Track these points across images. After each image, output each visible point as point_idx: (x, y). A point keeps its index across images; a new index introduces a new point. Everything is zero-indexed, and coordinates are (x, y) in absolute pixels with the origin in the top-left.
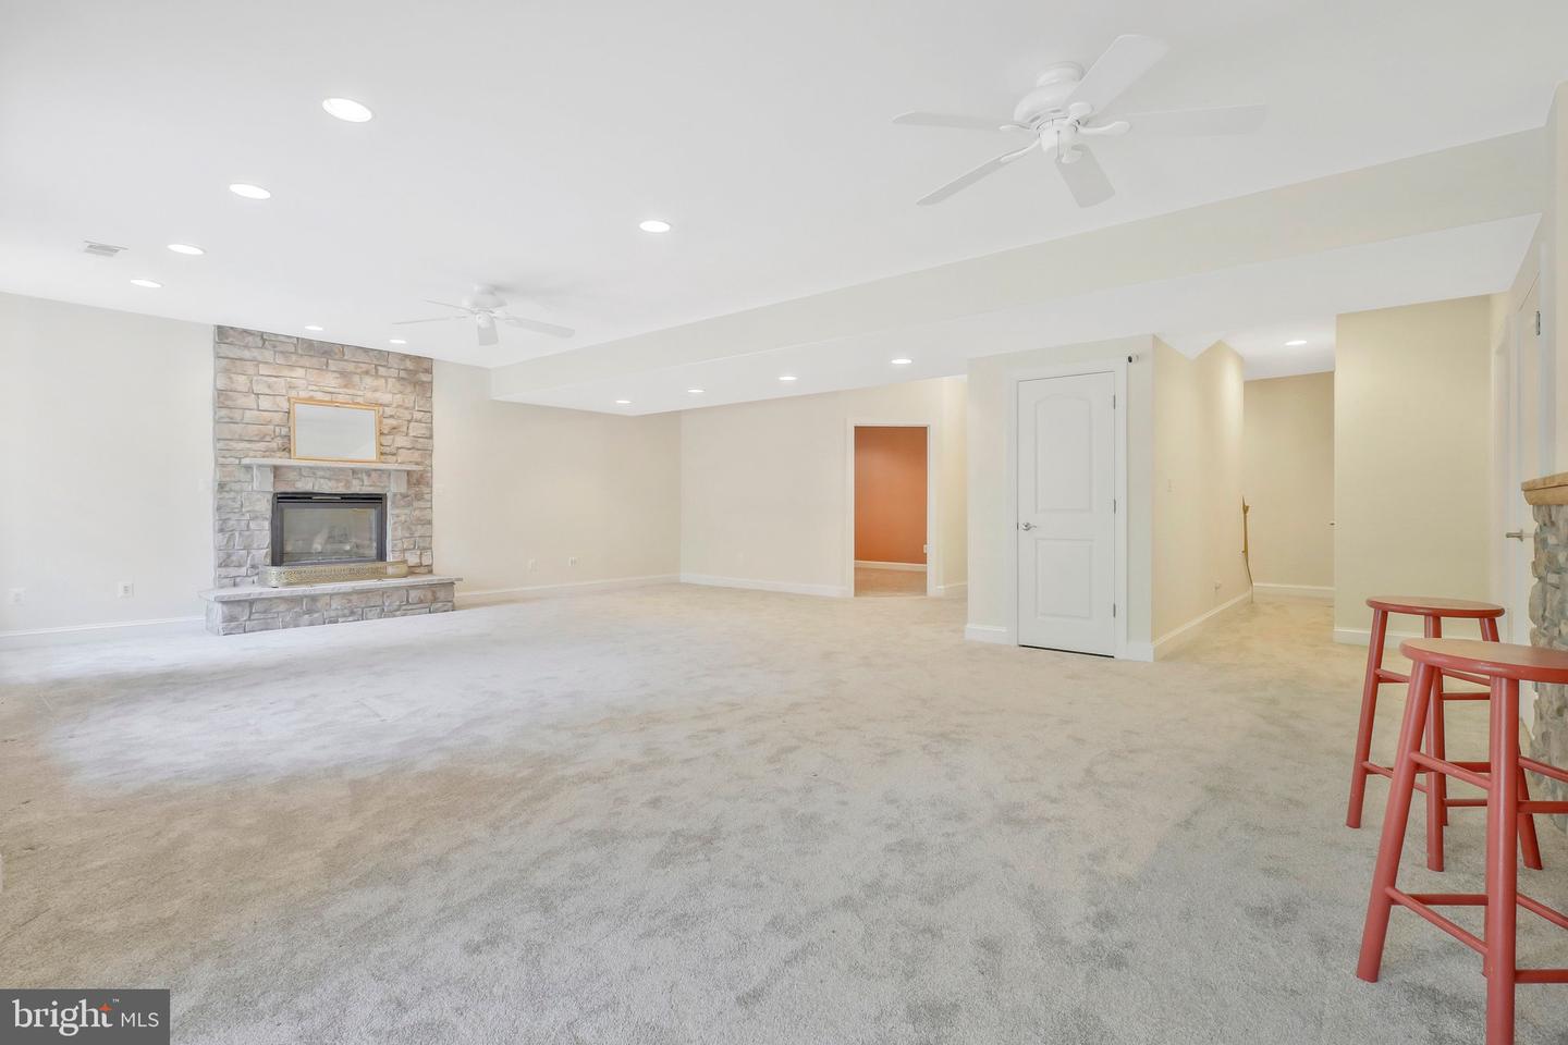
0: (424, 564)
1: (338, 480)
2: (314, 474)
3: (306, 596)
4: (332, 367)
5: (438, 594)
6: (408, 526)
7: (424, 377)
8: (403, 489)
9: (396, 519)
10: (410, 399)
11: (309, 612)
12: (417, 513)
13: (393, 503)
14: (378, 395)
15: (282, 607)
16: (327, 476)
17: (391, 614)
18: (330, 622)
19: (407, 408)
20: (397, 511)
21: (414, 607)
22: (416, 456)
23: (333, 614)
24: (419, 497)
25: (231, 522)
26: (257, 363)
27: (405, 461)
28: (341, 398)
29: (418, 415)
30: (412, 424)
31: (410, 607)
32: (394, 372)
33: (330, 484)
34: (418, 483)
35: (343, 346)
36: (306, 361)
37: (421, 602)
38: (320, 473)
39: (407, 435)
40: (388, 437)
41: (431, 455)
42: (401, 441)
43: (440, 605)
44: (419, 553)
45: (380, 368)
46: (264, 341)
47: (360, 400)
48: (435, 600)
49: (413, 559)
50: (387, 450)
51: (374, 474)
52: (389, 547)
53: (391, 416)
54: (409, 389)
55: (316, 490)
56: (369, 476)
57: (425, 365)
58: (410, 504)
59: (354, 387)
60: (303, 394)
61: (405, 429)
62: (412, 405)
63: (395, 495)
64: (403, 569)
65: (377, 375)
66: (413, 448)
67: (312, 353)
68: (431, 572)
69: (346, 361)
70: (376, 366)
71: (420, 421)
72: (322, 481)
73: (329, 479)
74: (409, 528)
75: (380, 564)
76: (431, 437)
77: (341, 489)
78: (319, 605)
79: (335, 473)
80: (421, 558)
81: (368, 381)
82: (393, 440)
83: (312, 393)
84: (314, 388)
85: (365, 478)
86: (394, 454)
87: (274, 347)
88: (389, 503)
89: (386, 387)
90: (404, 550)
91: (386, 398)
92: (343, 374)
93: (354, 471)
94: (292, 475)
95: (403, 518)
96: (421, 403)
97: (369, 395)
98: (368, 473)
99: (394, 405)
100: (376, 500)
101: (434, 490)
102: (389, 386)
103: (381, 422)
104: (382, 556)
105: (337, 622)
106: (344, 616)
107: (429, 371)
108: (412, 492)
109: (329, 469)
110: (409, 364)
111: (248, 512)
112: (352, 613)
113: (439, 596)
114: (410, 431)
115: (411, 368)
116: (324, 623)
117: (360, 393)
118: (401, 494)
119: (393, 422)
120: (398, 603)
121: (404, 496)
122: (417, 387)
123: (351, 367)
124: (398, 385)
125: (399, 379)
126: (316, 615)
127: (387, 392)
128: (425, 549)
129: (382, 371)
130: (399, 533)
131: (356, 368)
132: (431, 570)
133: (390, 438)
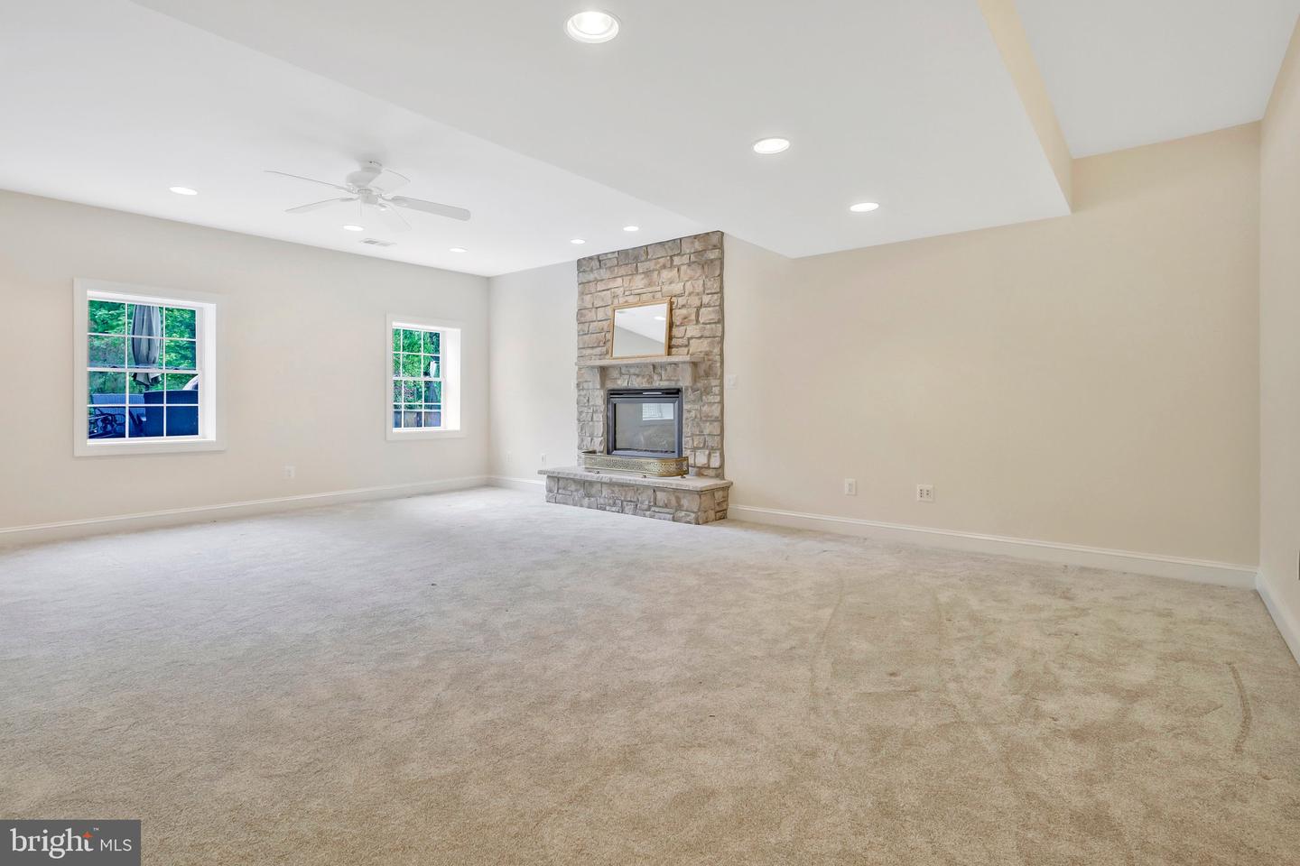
0: (712, 465)
2: (629, 371)
4: (640, 270)
7: (712, 255)
8: (692, 382)
9: (689, 416)
10: (700, 285)
11: (589, 495)
12: (706, 408)
14: (671, 287)
15: (573, 487)
17: (643, 513)
18: (601, 509)
19: (698, 294)
20: (690, 407)
21: (660, 511)
22: (706, 345)
23: (602, 501)
24: (707, 390)
25: (584, 414)
26: (597, 281)
27: (698, 347)
29: (706, 299)
30: (703, 310)
31: (657, 509)
32: (685, 259)
34: (707, 375)
36: (622, 271)
37: (666, 506)
38: (632, 371)
39: (697, 321)
40: (680, 328)
41: (723, 342)
42: (690, 331)
43: (683, 513)
44: (707, 452)
45: (674, 258)
46: (600, 261)
48: (679, 507)
50: (677, 342)
51: (668, 368)
52: (683, 444)
53: (683, 306)
54: (699, 272)
56: (665, 370)
57: (715, 240)
58: (701, 400)
59: (654, 283)
60: (622, 300)
61: (694, 317)
62: (701, 289)
63: (686, 388)
65: (672, 266)
66: (703, 337)
67: (627, 262)
68: (719, 475)
69: (650, 260)
70: (671, 257)
71: (711, 305)
73: (638, 376)
74: (698, 425)
76: (722, 321)
77: (646, 384)
80: (709, 461)
81: (666, 274)
82: (684, 331)
83: (627, 298)
84: (627, 293)
85: (663, 373)
86: (686, 346)
87: (605, 265)
88: (684, 398)
89: (680, 276)
90: (694, 449)
92: (647, 273)
93: (654, 367)
94: (615, 374)
95: (693, 414)
96: (709, 284)
97: (665, 288)
98: (663, 367)
99: (686, 294)
100: (675, 393)
101: (726, 382)
102: (682, 274)
103: (671, 315)
104: (680, 452)
105: (605, 510)
107: (720, 245)
108: (700, 385)
109: (637, 366)
110: (698, 246)
111: (593, 405)
112: (615, 504)
114: (700, 319)
115: (701, 247)
117: (659, 288)
118: (691, 388)
119: (684, 311)
120: (647, 503)
122: (706, 267)
123: (652, 265)
124: (689, 271)
125: (690, 264)
127: (680, 281)
128: (713, 449)
129: (677, 260)
130: (692, 430)
131: (656, 265)
132: (719, 471)
133: (682, 328)
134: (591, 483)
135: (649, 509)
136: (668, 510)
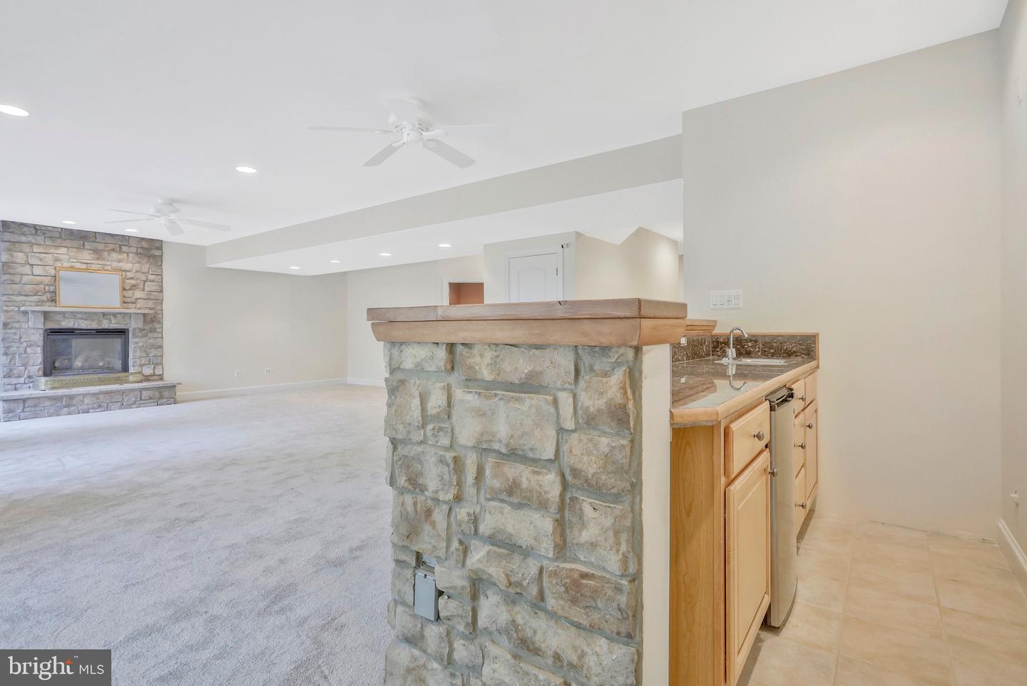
0: (157, 373)
1: (92, 320)
2: (75, 316)
3: (66, 396)
4: (87, 247)
5: (164, 394)
6: (145, 350)
7: (157, 253)
8: (140, 325)
9: (136, 345)
10: (145, 267)
11: (68, 406)
12: (151, 341)
13: (133, 334)
14: (121, 264)
15: (47, 403)
16: (83, 317)
17: (129, 406)
18: (83, 412)
19: (144, 273)
20: (136, 340)
21: (145, 402)
22: (150, 304)
23: (85, 407)
24: (153, 330)
25: (13, 348)
26: (32, 244)
27: (143, 307)
28: (94, 267)
29: (151, 277)
30: (147, 284)
31: (142, 402)
32: (133, 250)
33: (86, 322)
34: (152, 321)
35: (95, 233)
36: (68, 243)
37: (151, 398)
38: (79, 316)
39: (144, 290)
40: (130, 292)
41: (162, 303)
42: (138, 294)
43: (165, 400)
44: (153, 366)
45: (123, 247)
46: (37, 230)
47: (109, 268)
48: (161, 397)
49: (147, 371)
50: (129, 300)
51: (118, 316)
52: (130, 364)
53: (132, 278)
54: (145, 260)
55: (76, 326)
56: (116, 317)
57: (158, 244)
58: (146, 335)
59: (103, 259)
60: (66, 264)
61: (141, 286)
62: (147, 270)
63: (134, 329)
64: (139, 377)
65: (121, 251)
66: (148, 299)
67: (72, 238)
68: (162, 379)
69: (97, 242)
70: (120, 245)
71: (153, 281)
72: (80, 321)
73: (86, 320)
74: (145, 351)
75: (126, 374)
76: (161, 291)
77: (94, 326)
78: (75, 402)
79: (89, 316)
80: (154, 370)
81: (115, 255)
82: (133, 294)
83: (72, 264)
84: (74, 260)
85: (112, 318)
86: (134, 303)
87: (44, 234)
88: (131, 335)
89: (128, 259)
90: (142, 366)
91: (127, 266)
92: (95, 251)
93: (104, 314)
94: (60, 317)
95: (141, 344)
96: (154, 269)
97: (115, 264)
98: (115, 315)
99: (134, 271)
100: (122, 333)
101: (164, 327)
102: (130, 259)
103: (123, 282)
104: (125, 368)
105: (89, 412)
106: (94, 408)
107: (160, 248)
108: (147, 327)
109: (86, 313)
110: (144, 244)
111: (25, 341)
112: (100, 406)
113: (165, 394)
114: (146, 288)
115: (146, 247)
116: (79, 413)
117: (109, 263)
118: (140, 329)
119: (133, 282)
120: (134, 399)
121: (141, 330)
122: (151, 259)
123: (101, 246)
124: (136, 258)
125: (137, 254)
126: (73, 408)
127: (129, 263)
128: (157, 364)
129: (124, 248)
130: (138, 354)
131: (105, 247)
132: (161, 378)
133: (131, 292)
134: (71, 397)
135: (134, 403)
136: (151, 401)
